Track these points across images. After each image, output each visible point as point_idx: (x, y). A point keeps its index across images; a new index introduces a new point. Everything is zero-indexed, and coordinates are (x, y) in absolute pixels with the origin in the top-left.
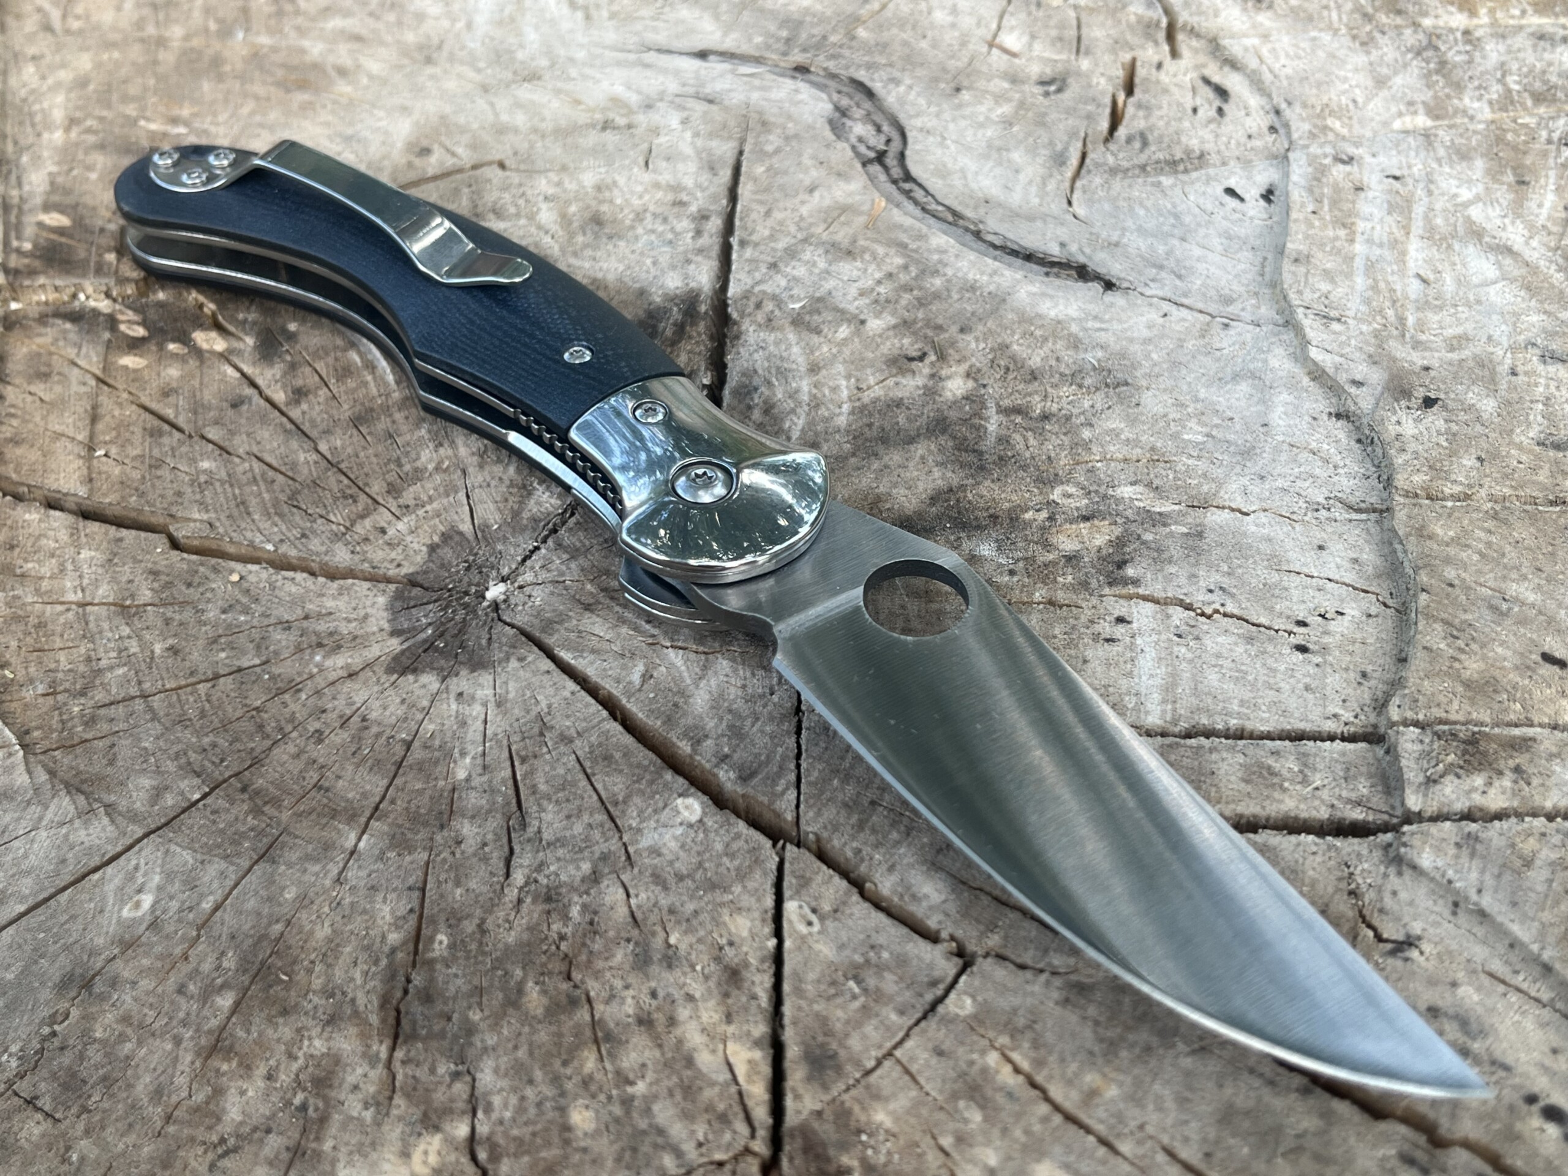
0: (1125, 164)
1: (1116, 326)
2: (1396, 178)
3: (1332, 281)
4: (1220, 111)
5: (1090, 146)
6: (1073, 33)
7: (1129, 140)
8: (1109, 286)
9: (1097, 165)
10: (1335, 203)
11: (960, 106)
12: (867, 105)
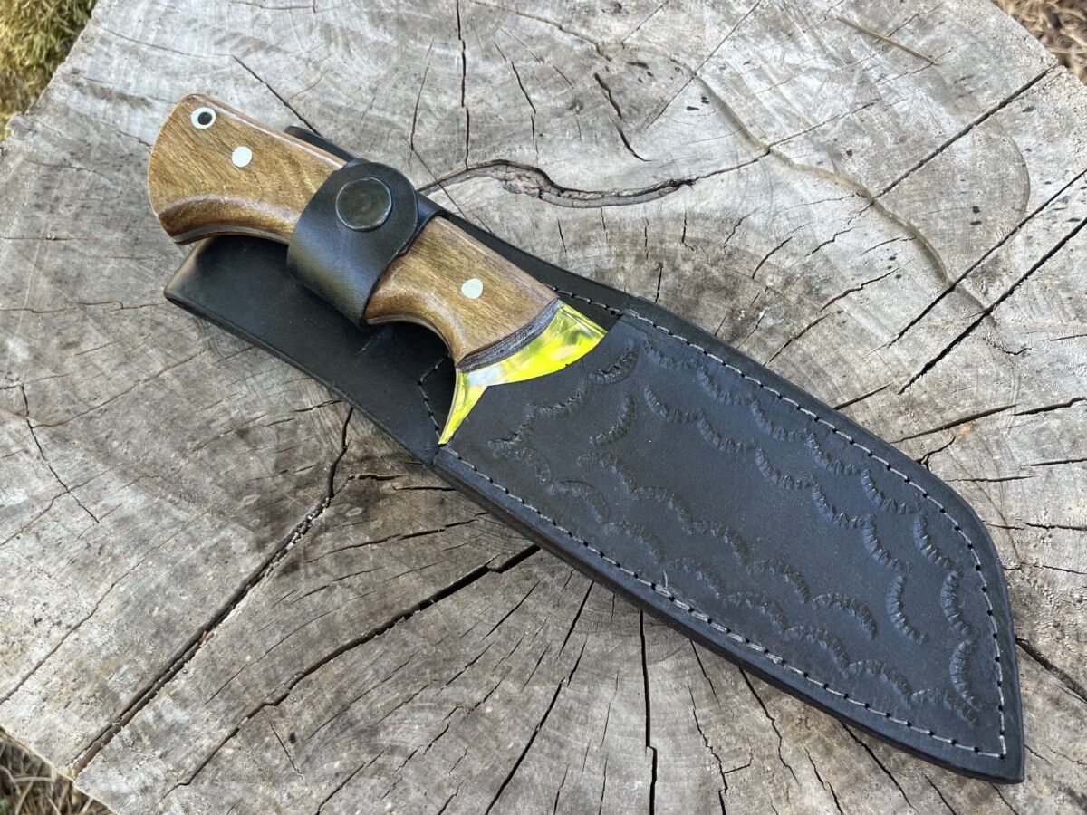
0: (639, 124)
1: (712, 199)
2: (748, 63)
3: (772, 125)
4: (649, 74)
5: (619, 126)
6: (559, 75)
7: (630, 113)
8: (690, 182)
9: (629, 132)
10: (738, 88)
11: (550, 142)
12: (510, 169)
